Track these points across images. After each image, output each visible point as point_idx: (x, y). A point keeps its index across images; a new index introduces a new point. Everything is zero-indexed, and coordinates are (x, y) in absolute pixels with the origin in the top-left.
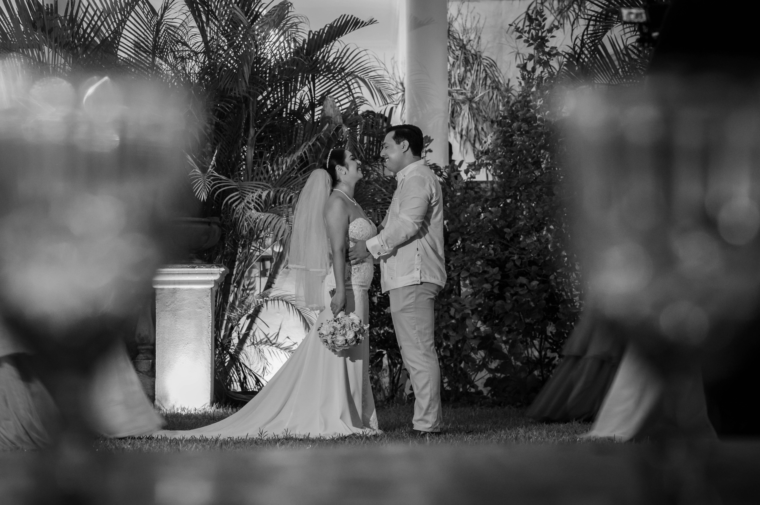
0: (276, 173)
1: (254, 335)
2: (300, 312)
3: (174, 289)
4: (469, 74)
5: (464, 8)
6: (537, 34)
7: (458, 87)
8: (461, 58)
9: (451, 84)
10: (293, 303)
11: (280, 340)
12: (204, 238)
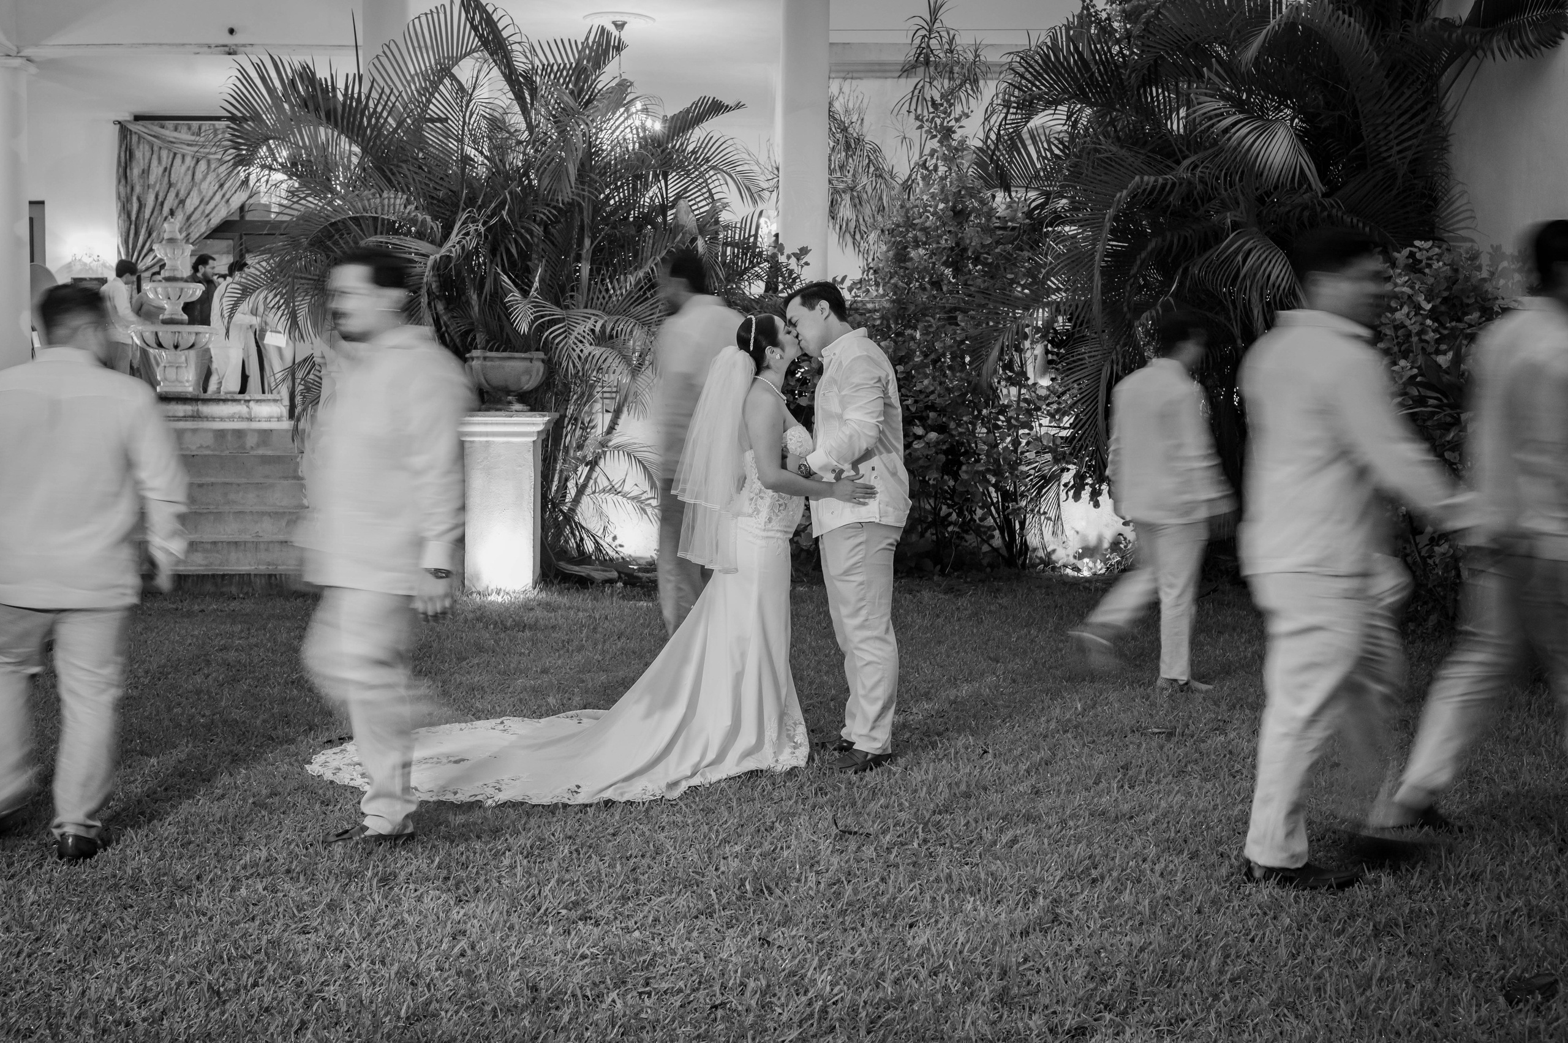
0: (618, 292)
1: (596, 482)
2: (645, 467)
3: (487, 442)
4: (850, 160)
5: (847, 86)
6: (942, 123)
7: (839, 175)
8: (842, 141)
9: (831, 171)
10: (636, 454)
11: (627, 488)
12: (524, 379)
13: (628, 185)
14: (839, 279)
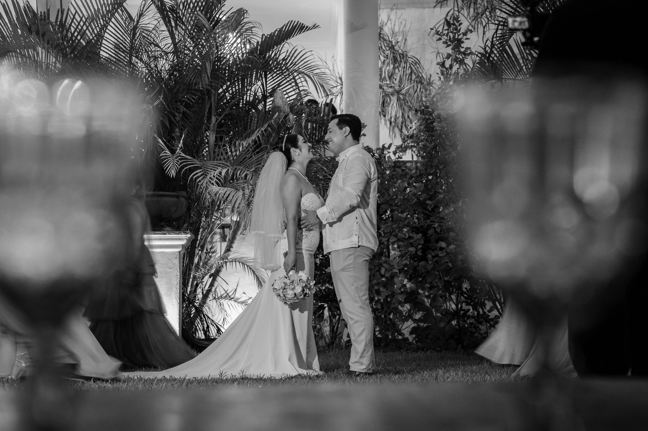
2: (254, 272)
4: (397, 71)
5: (393, 15)
6: (454, 37)
7: (388, 82)
8: (391, 56)
9: (382, 79)
10: (248, 264)
11: (237, 295)
12: (173, 210)
13: (238, 83)
14: (387, 146)
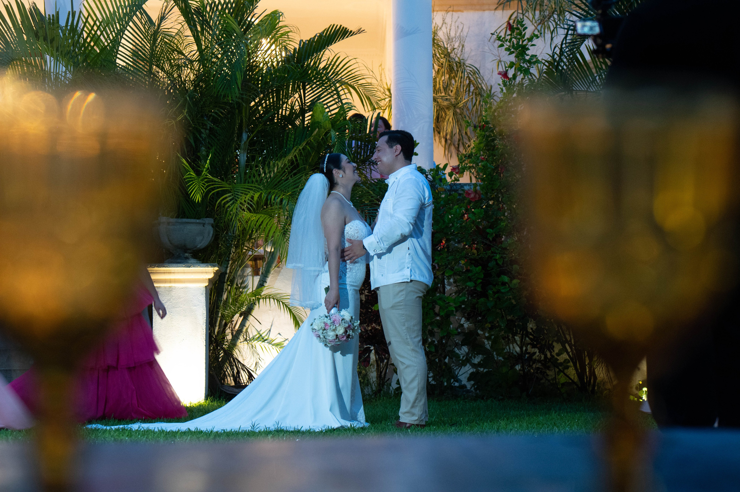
0: (268, 176)
1: (247, 331)
2: (290, 311)
3: (170, 287)
4: (453, 81)
5: (449, 18)
6: (518, 43)
7: (443, 94)
8: (446, 65)
9: (436, 91)
10: (284, 301)
11: (272, 336)
12: (199, 239)
13: (273, 95)
14: (442, 166)
